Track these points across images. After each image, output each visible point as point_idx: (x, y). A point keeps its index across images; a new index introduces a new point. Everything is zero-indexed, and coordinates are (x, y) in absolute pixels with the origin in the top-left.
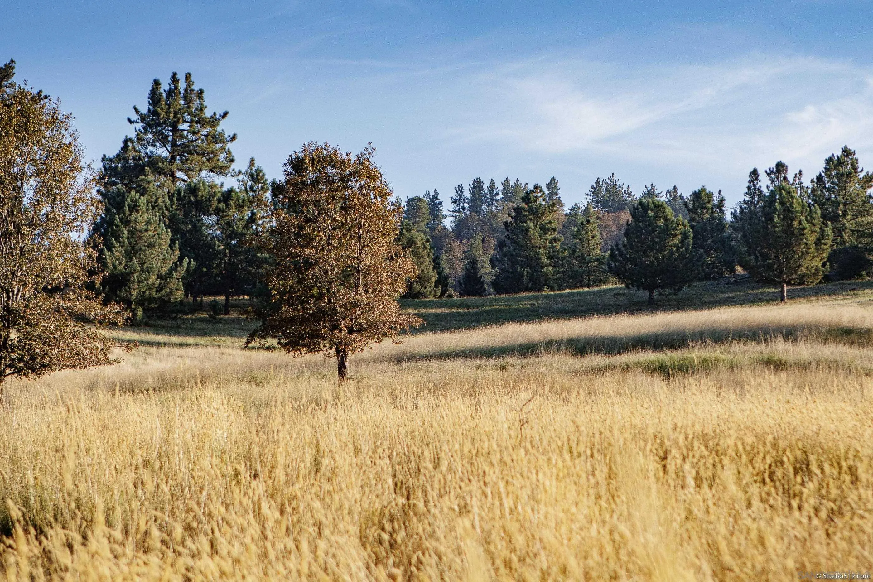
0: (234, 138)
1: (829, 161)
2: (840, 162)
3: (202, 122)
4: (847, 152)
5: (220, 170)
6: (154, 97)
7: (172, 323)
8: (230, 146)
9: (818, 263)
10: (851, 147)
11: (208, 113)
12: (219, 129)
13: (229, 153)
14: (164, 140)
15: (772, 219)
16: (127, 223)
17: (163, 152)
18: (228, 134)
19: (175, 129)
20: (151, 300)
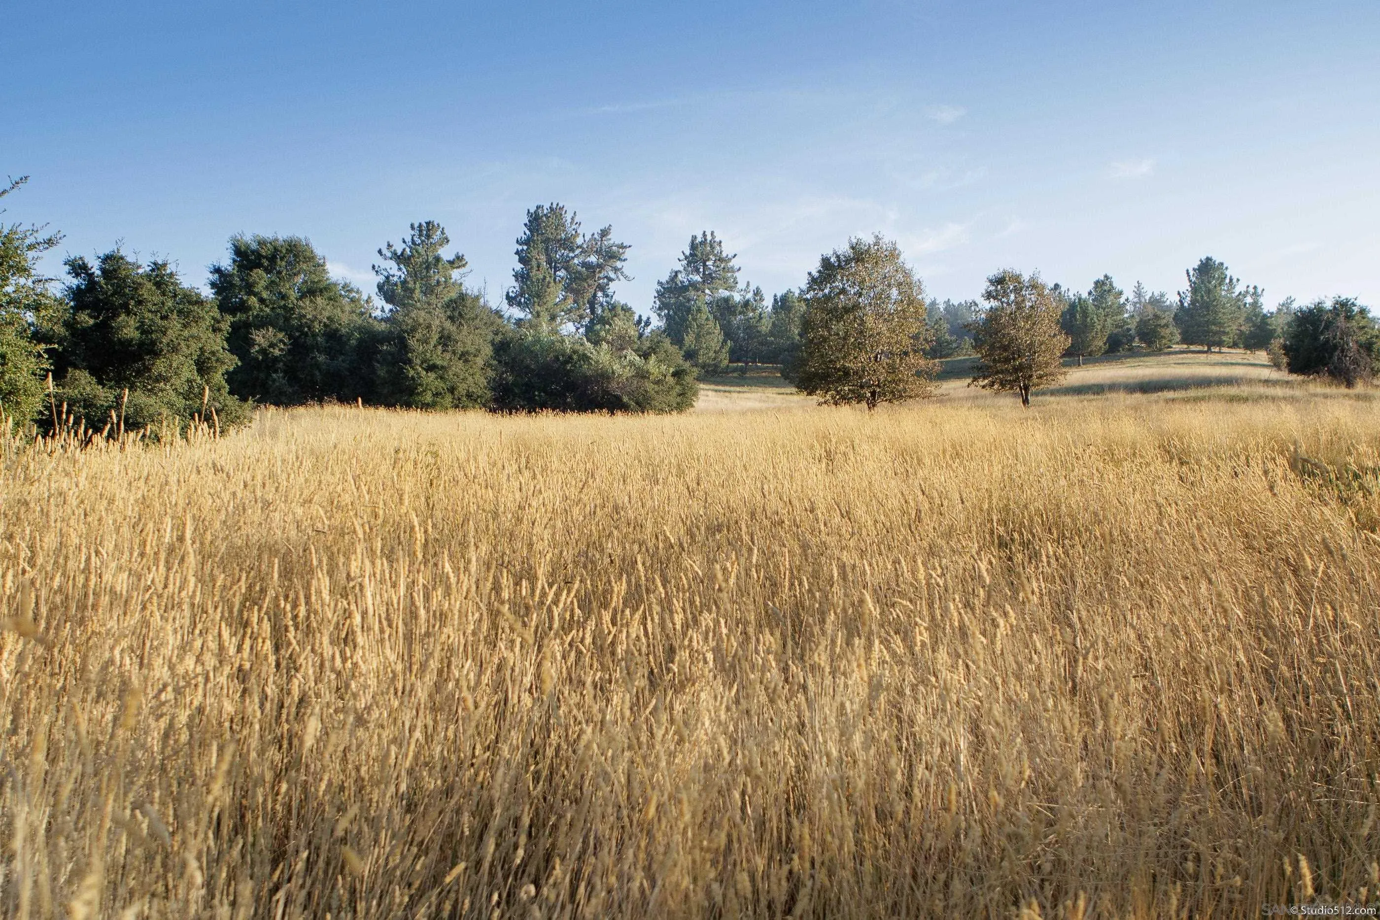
0: (739, 269)
1: (1097, 283)
2: (1103, 283)
3: (721, 260)
4: (1106, 277)
5: (730, 288)
6: (693, 246)
7: (719, 379)
8: (737, 274)
9: (1101, 344)
10: (1109, 275)
11: (724, 255)
12: (731, 264)
13: (735, 279)
14: (697, 271)
15: (1075, 316)
16: (695, 320)
17: (697, 278)
18: (737, 267)
19: (705, 265)
20: (709, 365)
